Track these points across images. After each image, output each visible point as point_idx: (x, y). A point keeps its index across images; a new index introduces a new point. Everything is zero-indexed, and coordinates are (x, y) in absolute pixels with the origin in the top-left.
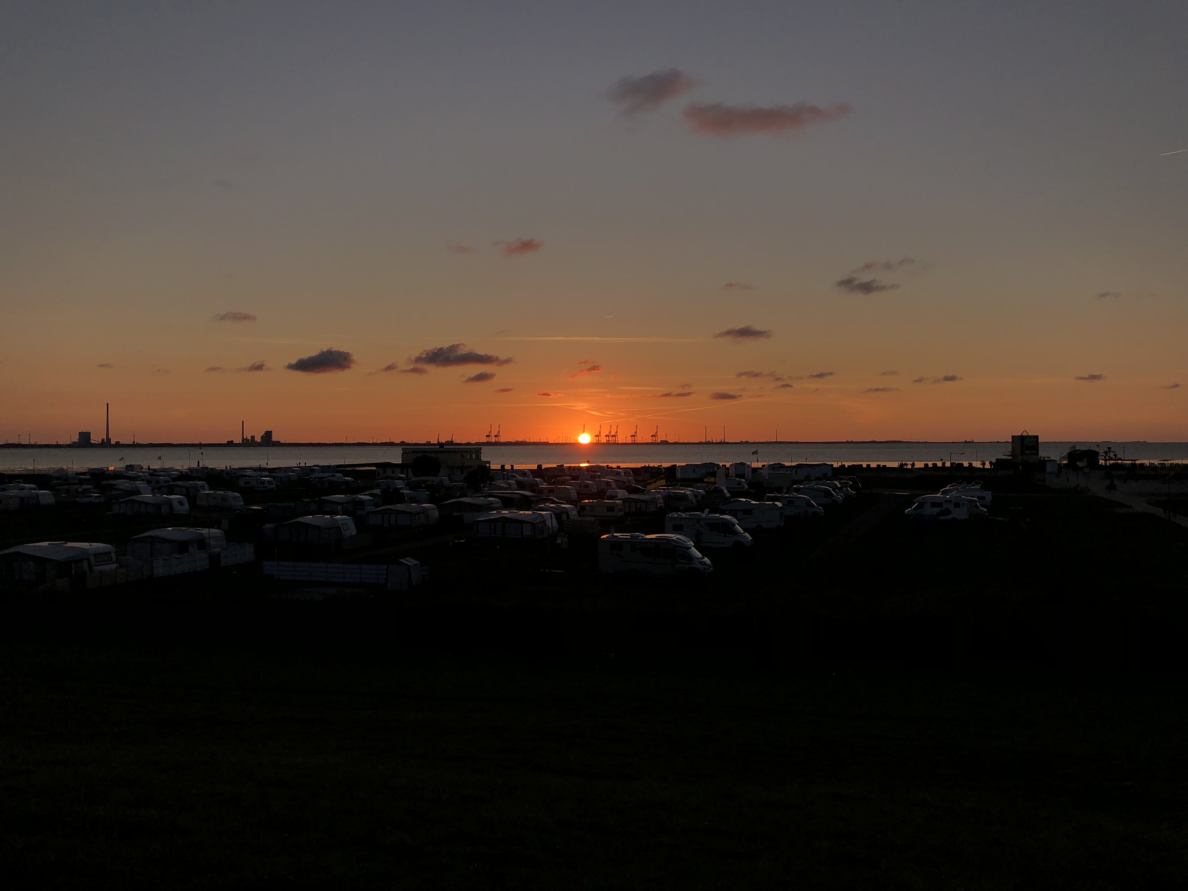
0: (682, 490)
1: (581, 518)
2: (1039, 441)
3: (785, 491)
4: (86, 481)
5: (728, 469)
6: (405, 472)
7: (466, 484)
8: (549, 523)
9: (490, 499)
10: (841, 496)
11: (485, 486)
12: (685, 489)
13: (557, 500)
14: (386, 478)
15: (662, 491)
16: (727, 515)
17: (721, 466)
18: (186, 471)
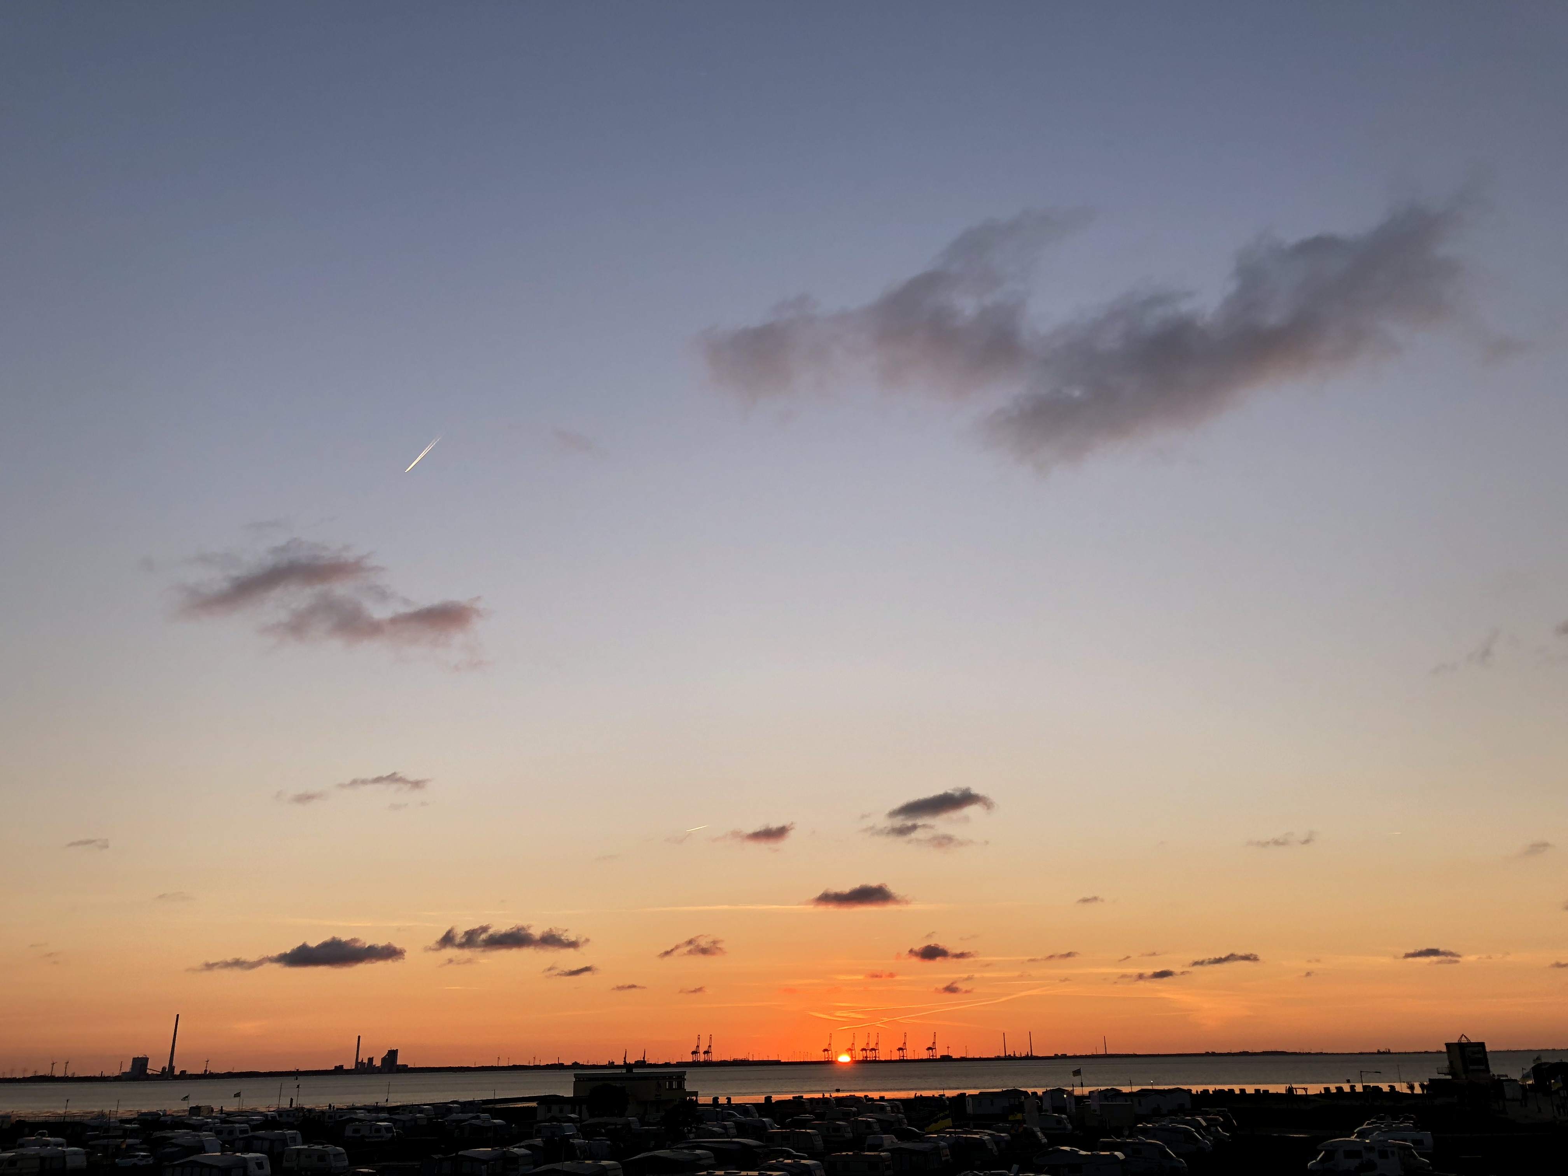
0: (976, 1133)
2: (1487, 1050)
3: (1127, 1133)
4: (132, 1133)
5: (1040, 1099)
6: (577, 1111)
7: (663, 1128)
9: (698, 1152)
10: (1209, 1141)
11: (690, 1132)
12: (981, 1132)
13: (795, 1153)
14: (551, 1120)
15: (948, 1136)
16: (1044, 1173)
17: (1030, 1094)
18: (272, 1114)
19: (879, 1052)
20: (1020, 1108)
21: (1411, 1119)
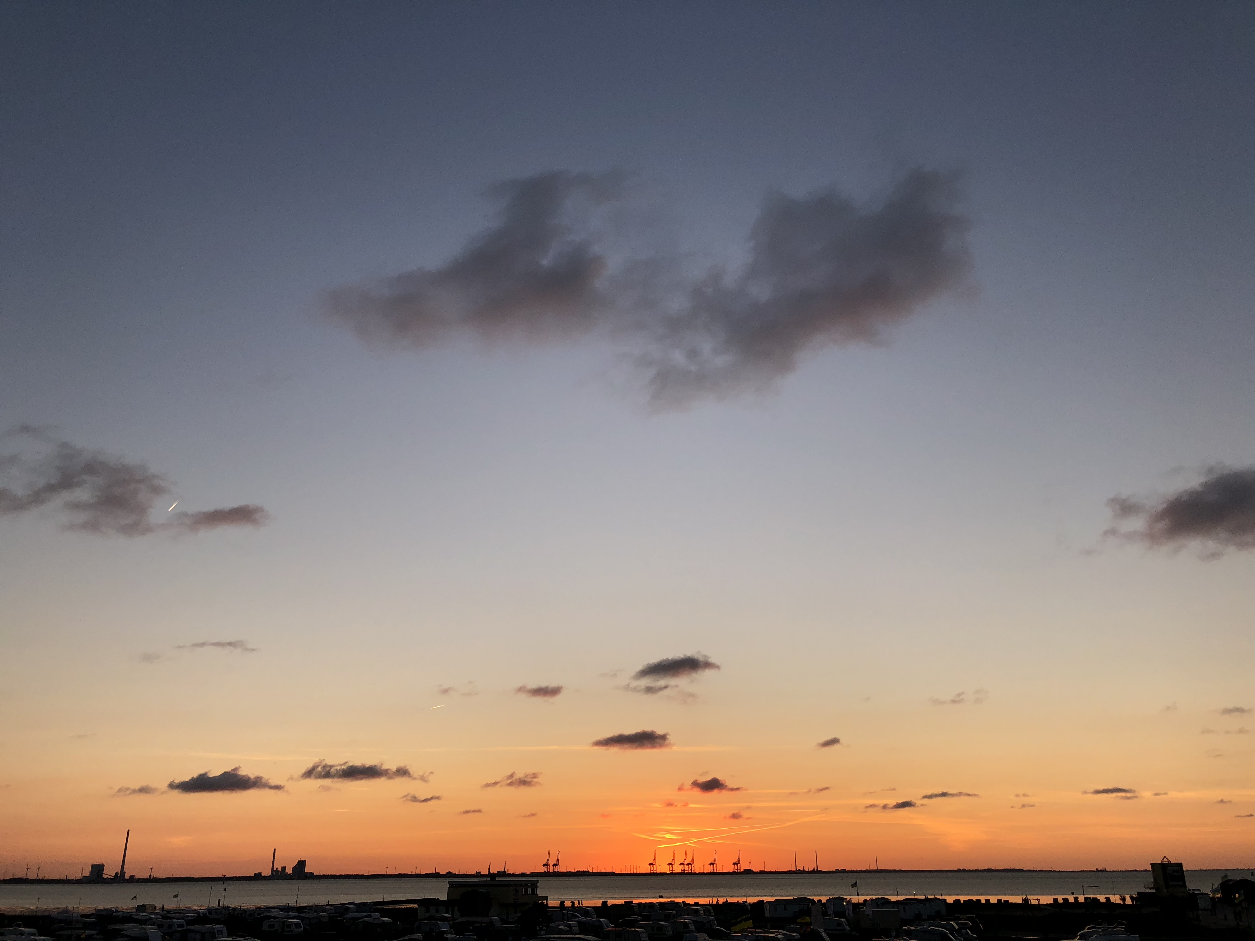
0: (772, 933)
2: (1184, 869)
3: (894, 934)
4: (91, 926)
5: (824, 905)
6: (450, 911)
7: (520, 926)
11: (541, 929)
12: (776, 932)
14: (429, 919)
15: (750, 935)
17: (816, 901)
18: (204, 912)
19: (694, 866)
20: (808, 913)
21: (1123, 924)
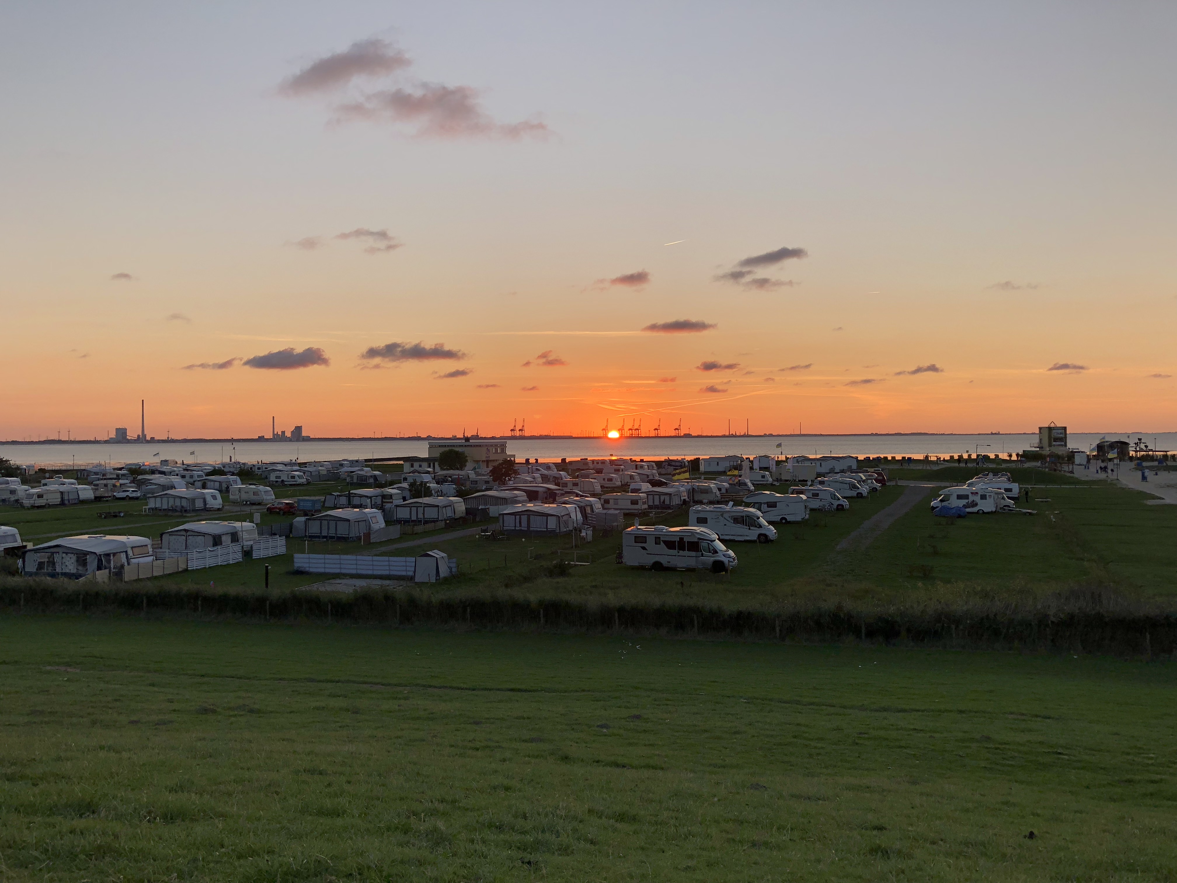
0: (706, 483)
1: (605, 511)
2: (1068, 432)
3: (809, 483)
4: (123, 476)
5: (752, 462)
6: (432, 466)
7: (491, 477)
8: (573, 516)
9: (516, 492)
10: (866, 489)
11: (510, 480)
12: (709, 482)
13: (581, 494)
14: (413, 472)
15: (686, 484)
16: (751, 507)
17: (745, 458)
18: (219, 466)
19: (641, 432)
20: (739, 467)
21: (1007, 475)
